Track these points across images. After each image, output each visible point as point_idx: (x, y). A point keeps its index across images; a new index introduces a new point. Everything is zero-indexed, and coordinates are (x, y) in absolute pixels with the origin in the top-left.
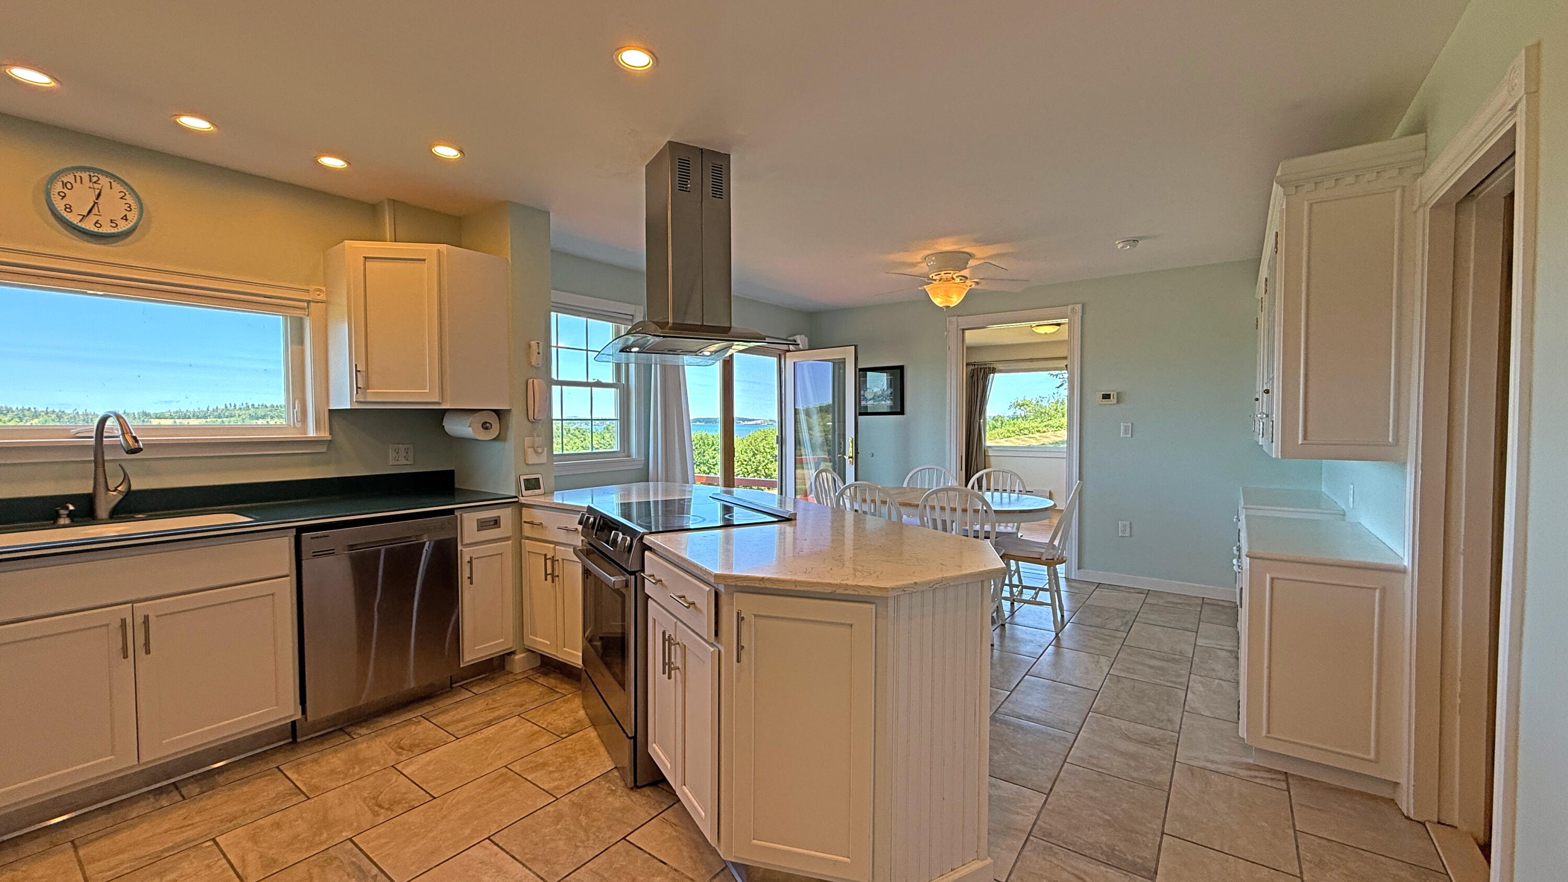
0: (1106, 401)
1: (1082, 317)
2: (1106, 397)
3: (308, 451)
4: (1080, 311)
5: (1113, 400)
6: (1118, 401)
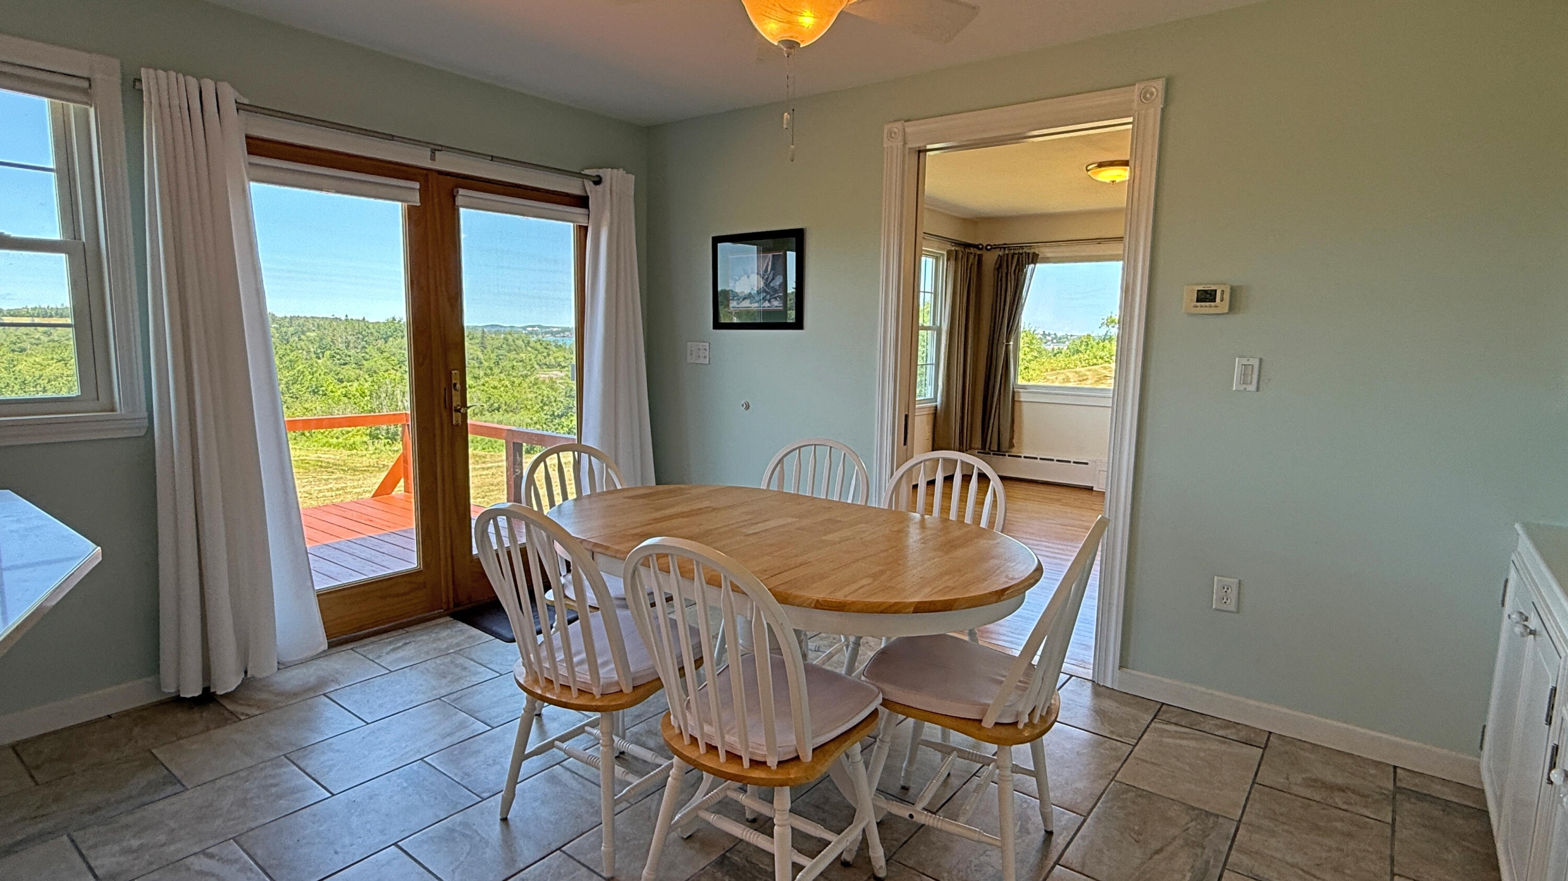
0: (1206, 307)
1: (1163, 110)
2: (1206, 296)
4: (1161, 94)
5: (1221, 305)
6: (1232, 308)
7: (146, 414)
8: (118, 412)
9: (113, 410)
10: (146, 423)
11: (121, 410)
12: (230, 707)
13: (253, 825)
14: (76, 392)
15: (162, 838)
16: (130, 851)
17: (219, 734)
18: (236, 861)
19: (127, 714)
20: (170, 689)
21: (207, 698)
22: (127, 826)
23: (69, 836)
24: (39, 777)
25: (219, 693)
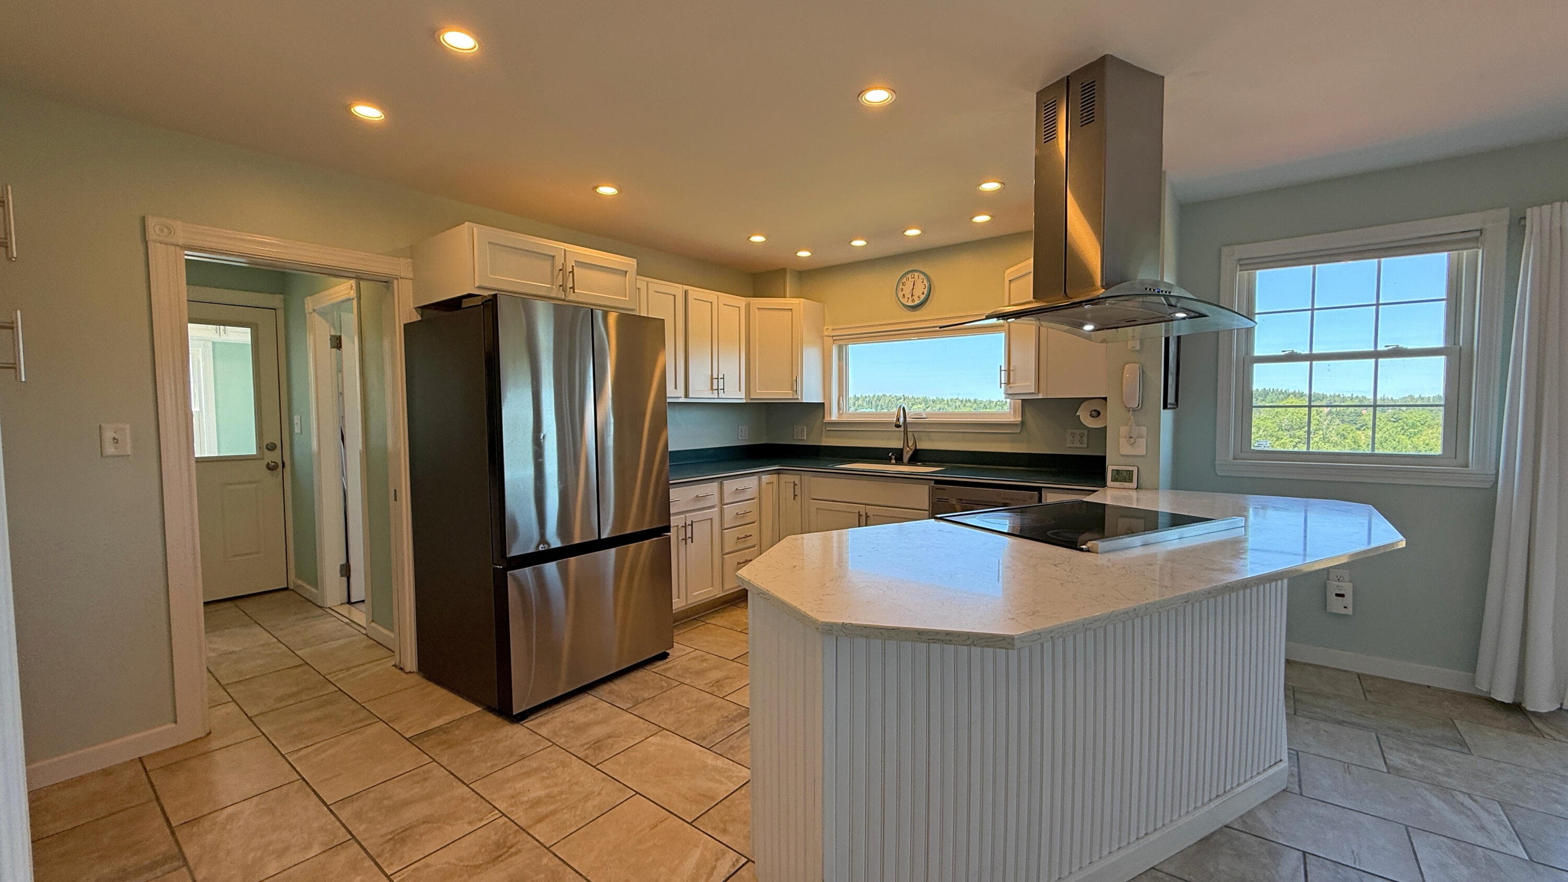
3: (1009, 432)
7: (1494, 472)
8: (1470, 468)
9: (1467, 466)
10: (1493, 478)
11: (1472, 466)
12: (1539, 725)
13: (1521, 804)
14: (1438, 451)
15: (1441, 770)
16: (1414, 763)
17: (1519, 737)
18: (1495, 815)
19: (1444, 691)
20: (1483, 686)
21: (1516, 708)
22: (1418, 751)
23: (1376, 734)
24: (1369, 697)
25: (1529, 708)
